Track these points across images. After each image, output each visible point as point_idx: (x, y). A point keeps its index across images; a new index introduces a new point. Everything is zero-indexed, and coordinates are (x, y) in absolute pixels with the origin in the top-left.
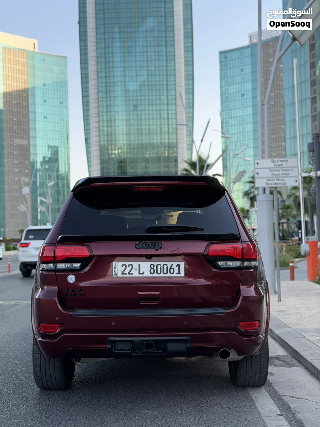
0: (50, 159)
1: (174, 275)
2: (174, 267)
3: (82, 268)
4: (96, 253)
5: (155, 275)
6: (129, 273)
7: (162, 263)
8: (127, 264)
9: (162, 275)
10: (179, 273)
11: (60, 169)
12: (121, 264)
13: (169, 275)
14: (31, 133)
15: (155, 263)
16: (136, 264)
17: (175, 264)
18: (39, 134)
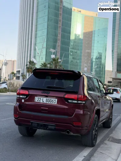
0: (98, 57)
1: (53, 103)
2: (53, 100)
3: (26, 98)
4: (30, 93)
5: (47, 102)
6: (40, 101)
7: (50, 99)
8: (39, 98)
9: (49, 103)
10: (55, 103)
11: (102, 61)
12: (37, 98)
13: (52, 103)
14: (92, 48)
15: (48, 99)
16: (42, 98)
17: (54, 99)
18: (95, 48)
